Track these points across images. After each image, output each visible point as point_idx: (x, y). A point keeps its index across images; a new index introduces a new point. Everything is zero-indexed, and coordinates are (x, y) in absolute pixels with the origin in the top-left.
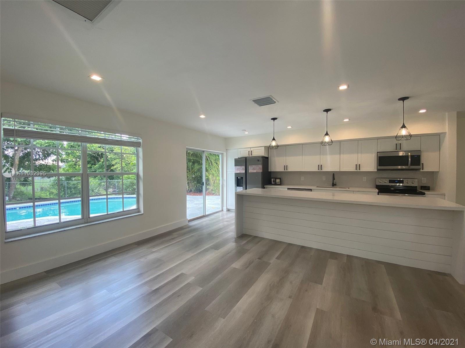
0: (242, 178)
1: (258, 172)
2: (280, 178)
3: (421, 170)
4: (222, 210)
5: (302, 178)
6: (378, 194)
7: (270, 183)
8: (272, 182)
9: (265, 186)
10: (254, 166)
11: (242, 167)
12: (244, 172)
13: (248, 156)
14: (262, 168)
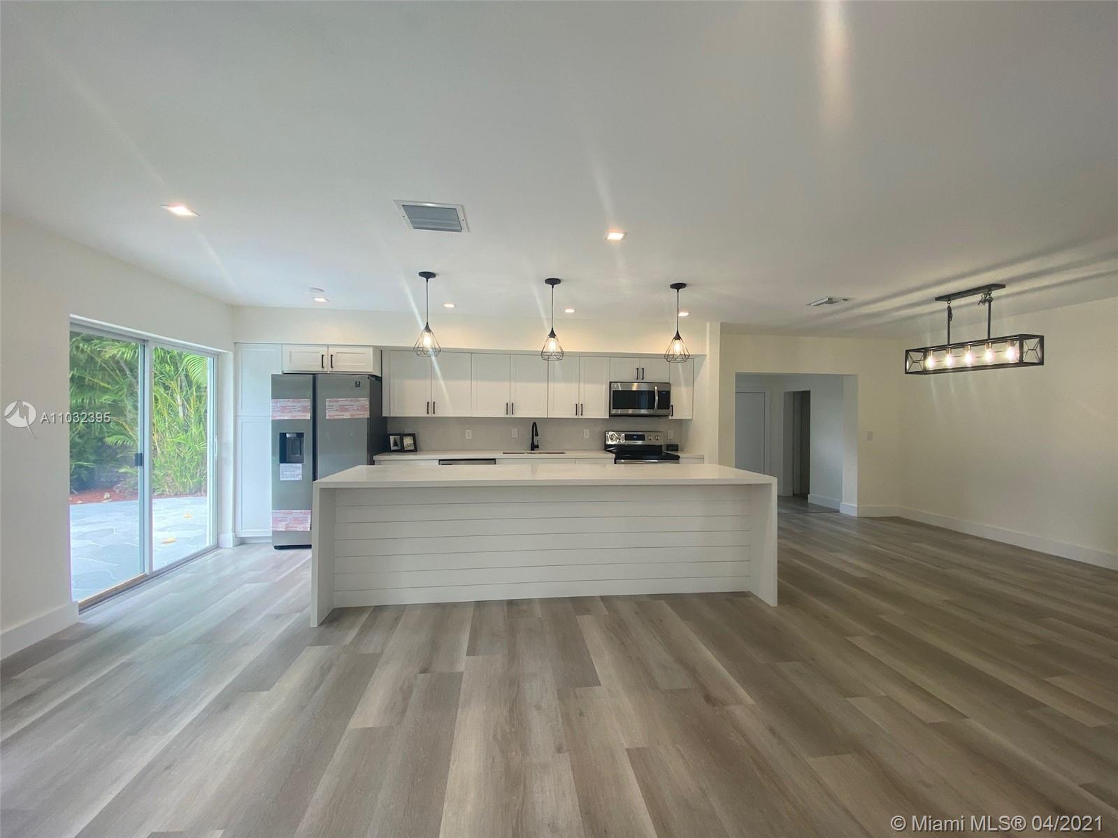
0: (300, 435)
1: (356, 417)
2: (413, 436)
3: (670, 417)
4: (217, 546)
5: (467, 434)
6: (615, 463)
7: (385, 449)
8: (392, 445)
9: (376, 458)
10: (343, 401)
11: (300, 402)
12: (308, 416)
13: (321, 369)
14: (368, 406)
